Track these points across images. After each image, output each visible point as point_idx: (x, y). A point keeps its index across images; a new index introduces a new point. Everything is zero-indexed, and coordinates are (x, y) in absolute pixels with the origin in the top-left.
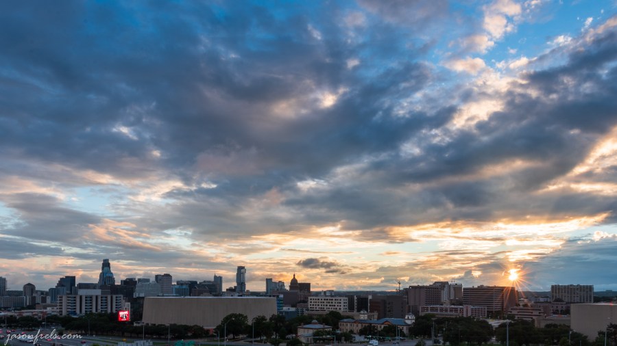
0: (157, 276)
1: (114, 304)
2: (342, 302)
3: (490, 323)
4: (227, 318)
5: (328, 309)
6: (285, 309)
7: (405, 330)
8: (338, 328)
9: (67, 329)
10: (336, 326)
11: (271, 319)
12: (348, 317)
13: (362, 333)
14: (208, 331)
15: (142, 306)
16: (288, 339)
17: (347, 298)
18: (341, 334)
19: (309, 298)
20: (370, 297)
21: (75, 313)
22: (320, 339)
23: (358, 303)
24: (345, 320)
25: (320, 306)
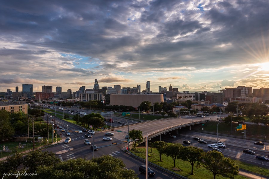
0: (115, 86)
1: (99, 97)
2: (193, 96)
3: (267, 106)
4: (142, 103)
5: (186, 99)
6: (167, 99)
7: (223, 109)
8: (191, 108)
9: (82, 107)
10: (190, 107)
11: (161, 104)
12: (195, 103)
13: (202, 110)
14: (135, 108)
15: (109, 98)
16: (169, 112)
17: (195, 94)
18: (193, 110)
19: (178, 94)
20: (206, 94)
21: (85, 100)
22: (183, 113)
23: (200, 96)
24: (194, 104)
25: (182, 98)
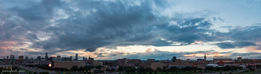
0: (57, 56)
1: (48, 62)
2: (101, 63)
3: (135, 67)
4: (73, 67)
5: (98, 64)
6: (87, 64)
7: (117, 70)
9: (39, 68)
10: (100, 69)
11: (84, 67)
12: (103, 67)
13: (106, 70)
14: (69, 70)
15: (54, 63)
17: (103, 62)
18: (101, 71)
19: (93, 62)
20: (108, 62)
21: (40, 64)
22: (96, 72)
23: (105, 63)
25: (96, 64)
